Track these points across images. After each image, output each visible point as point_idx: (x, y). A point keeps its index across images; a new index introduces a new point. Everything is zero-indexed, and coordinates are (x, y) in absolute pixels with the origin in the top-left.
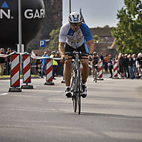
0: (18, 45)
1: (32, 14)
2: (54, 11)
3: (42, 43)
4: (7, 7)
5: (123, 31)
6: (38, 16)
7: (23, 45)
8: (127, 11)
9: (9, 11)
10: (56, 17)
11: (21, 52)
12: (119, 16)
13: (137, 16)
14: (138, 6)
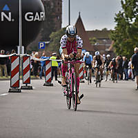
0: (19, 47)
1: (32, 17)
2: (54, 14)
3: (42, 45)
4: (8, 9)
5: (120, 34)
6: (38, 19)
7: (23, 47)
8: (124, 14)
9: (10, 13)
10: (55, 20)
11: (21, 53)
12: (116, 20)
13: (134, 19)
14: (135, 10)
